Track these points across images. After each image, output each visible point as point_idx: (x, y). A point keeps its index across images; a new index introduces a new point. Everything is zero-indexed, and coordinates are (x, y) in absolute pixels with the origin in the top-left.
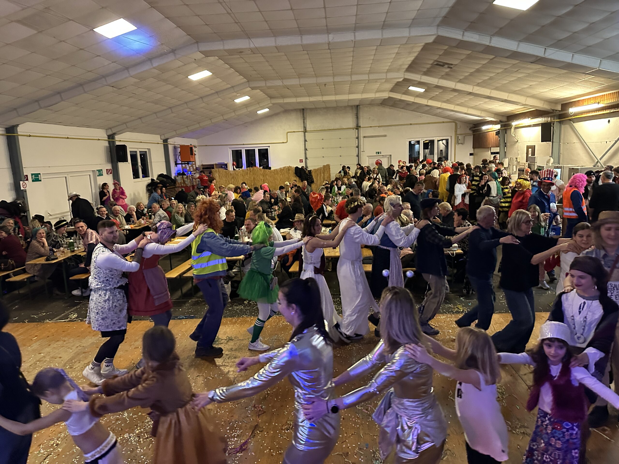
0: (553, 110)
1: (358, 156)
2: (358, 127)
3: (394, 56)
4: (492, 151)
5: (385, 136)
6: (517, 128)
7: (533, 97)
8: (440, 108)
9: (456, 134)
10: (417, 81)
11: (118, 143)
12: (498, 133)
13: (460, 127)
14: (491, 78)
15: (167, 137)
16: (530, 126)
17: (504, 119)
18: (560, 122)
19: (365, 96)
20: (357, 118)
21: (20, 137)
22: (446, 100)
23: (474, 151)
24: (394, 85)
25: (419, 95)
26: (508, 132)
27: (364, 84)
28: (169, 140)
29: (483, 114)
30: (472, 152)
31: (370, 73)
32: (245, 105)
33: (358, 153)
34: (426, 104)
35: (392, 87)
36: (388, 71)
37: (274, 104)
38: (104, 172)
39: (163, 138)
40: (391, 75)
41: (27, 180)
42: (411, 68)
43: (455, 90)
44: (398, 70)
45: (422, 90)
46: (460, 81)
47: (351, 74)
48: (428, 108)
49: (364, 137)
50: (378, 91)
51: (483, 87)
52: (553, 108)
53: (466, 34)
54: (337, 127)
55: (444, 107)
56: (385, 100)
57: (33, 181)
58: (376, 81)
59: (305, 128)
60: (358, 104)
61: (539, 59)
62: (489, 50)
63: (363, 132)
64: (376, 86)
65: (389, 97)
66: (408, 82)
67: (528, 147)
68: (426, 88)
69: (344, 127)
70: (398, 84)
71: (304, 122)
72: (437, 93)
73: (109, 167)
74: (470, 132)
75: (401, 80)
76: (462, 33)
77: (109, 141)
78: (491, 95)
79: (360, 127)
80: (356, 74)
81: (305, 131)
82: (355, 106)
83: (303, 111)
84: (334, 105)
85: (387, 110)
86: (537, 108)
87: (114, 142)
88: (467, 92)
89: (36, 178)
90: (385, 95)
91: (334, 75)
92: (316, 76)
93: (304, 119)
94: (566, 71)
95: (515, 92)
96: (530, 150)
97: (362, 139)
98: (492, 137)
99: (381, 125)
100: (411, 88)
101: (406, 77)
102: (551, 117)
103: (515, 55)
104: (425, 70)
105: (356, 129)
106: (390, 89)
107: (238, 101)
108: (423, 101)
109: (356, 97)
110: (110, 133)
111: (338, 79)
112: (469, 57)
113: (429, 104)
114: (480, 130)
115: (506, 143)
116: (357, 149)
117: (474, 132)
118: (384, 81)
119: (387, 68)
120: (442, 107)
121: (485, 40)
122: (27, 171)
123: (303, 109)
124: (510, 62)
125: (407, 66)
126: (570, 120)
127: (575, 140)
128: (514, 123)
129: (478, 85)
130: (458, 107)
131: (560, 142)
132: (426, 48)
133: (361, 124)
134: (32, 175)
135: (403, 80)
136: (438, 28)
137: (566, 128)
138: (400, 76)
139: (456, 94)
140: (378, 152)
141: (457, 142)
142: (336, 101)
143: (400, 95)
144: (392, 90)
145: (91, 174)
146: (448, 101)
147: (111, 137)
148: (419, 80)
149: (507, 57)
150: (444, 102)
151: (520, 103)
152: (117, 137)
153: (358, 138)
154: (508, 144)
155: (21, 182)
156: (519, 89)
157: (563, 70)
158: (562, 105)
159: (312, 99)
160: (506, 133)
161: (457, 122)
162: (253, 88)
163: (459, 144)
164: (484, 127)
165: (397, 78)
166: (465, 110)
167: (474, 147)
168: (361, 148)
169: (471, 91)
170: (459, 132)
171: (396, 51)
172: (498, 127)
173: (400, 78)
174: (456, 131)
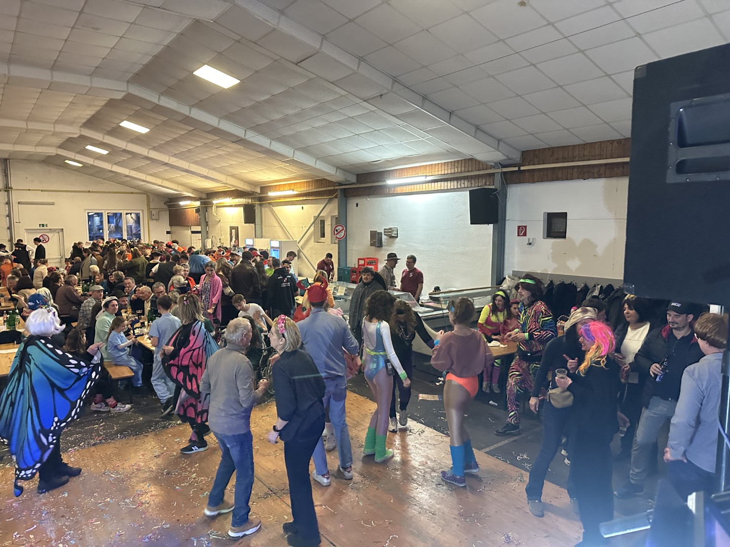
0: (253, 192)
1: (10, 228)
2: (7, 189)
3: (67, 105)
4: (192, 230)
5: (53, 204)
6: (217, 207)
7: (233, 176)
8: (127, 176)
9: (149, 209)
10: (99, 141)
12: (198, 211)
13: (153, 201)
16: (231, 206)
17: (204, 196)
18: (261, 205)
19: (19, 148)
20: (6, 176)
22: (136, 167)
23: (171, 228)
24: (64, 140)
25: (100, 158)
26: (209, 210)
27: (19, 133)
29: (180, 188)
30: (169, 230)
31: (28, 120)
33: (9, 225)
34: (110, 169)
35: (61, 142)
36: (57, 122)
40: (60, 128)
42: (90, 123)
43: (147, 158)
44: (71, 123)
45: (105, 152)
48: (113, 174)
49: (19, 203)
50: (39, 144)
51: (182, 159)
52: (253, 190)
53: (162, 98)
55: (133, 176)
56: (49, 157)
58: (39, 131)
60: (6, 156)
61: (240, 140)
62: (187, 120)
63: (15, 197)
64: (39, 138)
65: (57, 155)
66: (84, 139)
67: (232, 228)
68: (110, 150)
70: (70, 140)
72: (125, 159)
74: (165, 207)
75: (76, 136)
76: (158, 96)
78: (189, 169)
79: (12, 188)
85: (53, 171)
86: (237, 189)
88: (163, 162)
90: (52, 151)
94: (264, 156)
95: (214, 169)
96: (233, 231)
97: (15, 207)
98: (192, 215)
99: (44, 189)
100: (89, 147)
101: (83, 133)
102: (252, 198)
103: (216, 131)
104: (109, 129)
105: (5, 191)
106: (59, 144)
108: (107, 166)
109: (5, 148)
112: (164, 123)
113: (113, 169)
114: (179, 206)
115: (207, 222)
116: (8, 218)
117: (169, 208)
118: (49, 133)
119: (56, 118)
120: (131, 175)
121: (184, 110)
124: (209, 137)
125: (84, 121)
126: (269, 203)
127: (276, 224)
128: (215, 202)
129: (175, 155)
130: (151, 177)
131: (262, 225)
132: (112, 104)
133: (13, 184)
135: (79, 137)
136: (127, 85)
137: (266, 211)
138: (75, 131)
139: (148, 162)
140: (43, 225)
141: (151, 217)
143: (73, 154)
144: (61, 146)
146: (137, 169)
148: (101, 139)
149: (208, 132)
150: (133, 169)
151: (221, 181)
153: (8, 203)
154: (210, 224)
156: (219, 166)
157: (262, 154)
158: (262, 188)
160: (207, 211)
161: (149, 194)
163: (153, 219)
164: (182, 203)
165: (69, 133)
166: (159, 181)
167: (171, 224)
168: (15, 218)
169: (167, 161)
170: (152, 206)
171: (70, 99)
172: (198, 204)
173: (75, 134)
174: (148, 205)
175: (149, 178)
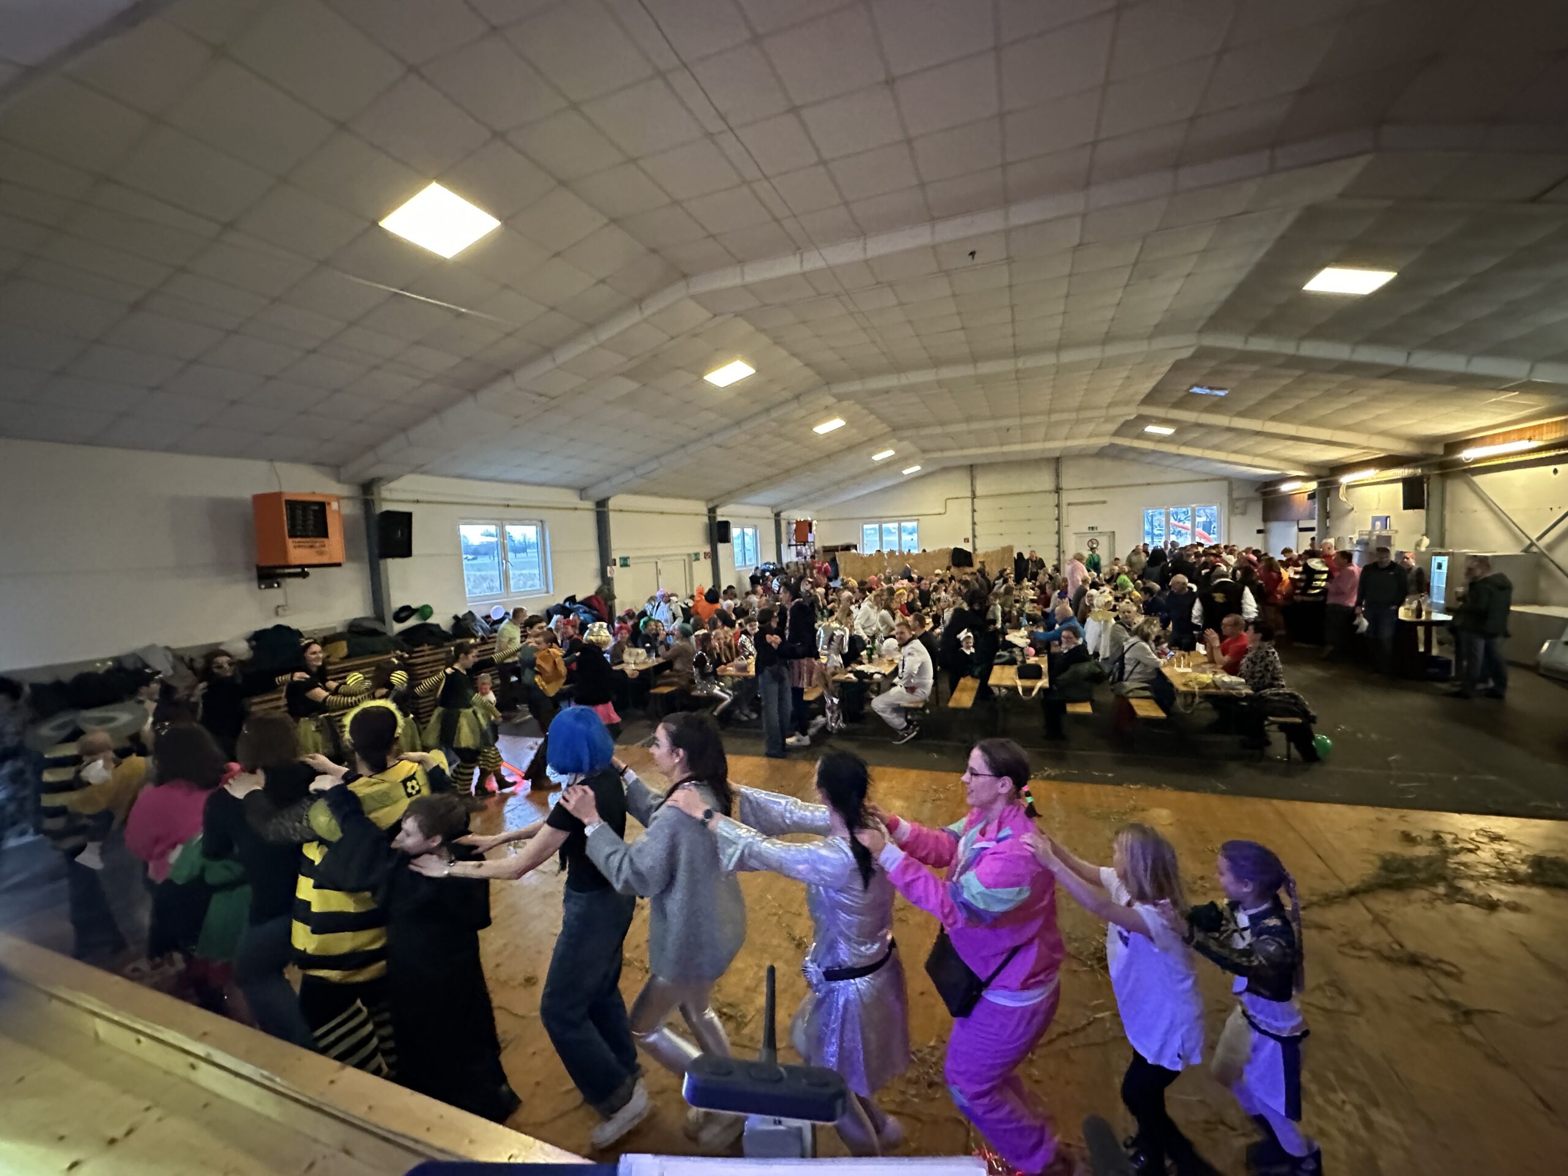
0: (1427, 455)
1: (1058, 533)
2: (1058, 490)
3: (1121, 381)
4: (1300, 526)
5: (1104, 502)
6: (1349, 487)
7: (1383, 433)
8: (1200, 458)
9: (1231, 499)
10: (1160, 417)
11: (719, 519)
12: (1312, 496)
13: (1237, 489)
14: (1297, 407)
15: (779, 509)
16: (1380, 483)
17: (1325, 472)
18: (1443, 476)
19: (1069, 443)
20: (1058, 476)
21: (611, 514)
22: (1211, 445)
23: (1265, 526)
24: (1120, 425)
25: (1162, 439)
26: (1333, 494)
27: (1070, 426)
28: (782, 514)
29: (1282, 465)
30: (1261, 527)
31: (1080, 409)
32: (888, 464)
33: (1059, 529)
34: (1175, 452)
35: (1116, 428)
36: (1110, 405)
37: (928, 460)
38: (702, 557)
39: (775, 511)
40: (1113, 411)
41: (615, 565)
42: (1150, 399)
43: (1229, 429)
44: (1127, 403)
45: (1168, 431)
46: (1241, 414)
47: (1050, 412)
48: (1179, 459)
49: (1069, 504)
50: (1090, 436)
51: (1284, 421)
52: (1426, 452)
53: (1251, 340)
54: (1024, 488)
55: (1208, 457)
56: (1103, 448)
57: (621, 566)
58: (1090, 420)
59: (973, 492)
60: (1057, 455)
61: (1396, 371)
63: (1066, 498)
64: (1091, 427)
65: (1111, 444)
66: (1143, 419)
67: (1375, 519)
68: (1177, 428)
69: (1036, 490)
70: (1126, 424)
71: (972, 484)
72: (1197, 435)
73: (708, 549)
74: (1257, 495)
75: (1132, 417)
76: (1243, 339)
77: (710, 518)
79: (1061, 489)
80: (1056, 411)
81: (974, 496)
82: (1053, 458)
83: (972, 467)
84: (1020, 457)
85: (1107, 464)
86: (1392, 453)
87: (715, 518)
88: (1253, 431)
89: (625, 563)
90: (1105, 441)
91: (1022, 415)
92: (994, 418)
93: (973, 480)
94: (1451, 387)
95: (1344, 428)
97: (1064, 508)
98: (1301, 503)
99: (1096, 486)
100: (1151, 429)
101: (1142, 412)
102: (1422, 466)
103: (1347, 367)
104: (1174, 400)
105: (1056, 492)
106: (1113, 432)
107: (878, 457)
108: (1171, 449)
109: (1056, 446)
110: (711, 505)
111: (1027, 420)
112: (1256, 376)
113: (1180, 452)
114: (1276, 491)
115: (1328, 513)
116: (1057, 522)
117: (1264, 495)
118: (1102, 420)
119: (1109, 400)
120: (1203, 456)
121: (1288, 348)
122: (616, 555)
123: (971, 466)
124: (1336, 379)
125: (1142, 397)
126: (1465, 471)
127: (1478, 507)
128: (1345, 479)
129: (1273, 418)
130: (1236, 455)
131: (1443, 509)
132: (1178, 366)
133: (1065, 483)
134: (620, 558)
135: (1136, 417)
136: (1199, 335)
137: (1455, 485)
138: (1131, 412)
139: (1232, 435)
140: (1093, 528)
141: (1232, 512)
142: (1023, 452)
143: (1130, 440)
144: (1117, 433)
145: (686, 558)
146: (1216, 448)
147: (712, 511)
148: (1163, 415)
149: (1330, 372)
150: (1208, 448)
151: (1359, 446)
152: (719, 511)
153: (1058, 506)
154: (1333, 515)
155: (609, 568)
156: (1354, 421)
157: (1444, 386)
158: (1445, 445)
159: (985, 451)
160: (1329, 496)
161: (1231, 479)
162: (900, 439)
163: (1236, 514)
164: (1285, 488)
165: (1126, 415)
166: (1247, 459)
167: (1266, 519)
168: (1064, 522)
169: (1259, 429)
170: (1235, 495)
171: (1125, 374)
172: (1313, 485)
173: (1129, 414)
174: (1230, 494)
175: (1233, 458)
